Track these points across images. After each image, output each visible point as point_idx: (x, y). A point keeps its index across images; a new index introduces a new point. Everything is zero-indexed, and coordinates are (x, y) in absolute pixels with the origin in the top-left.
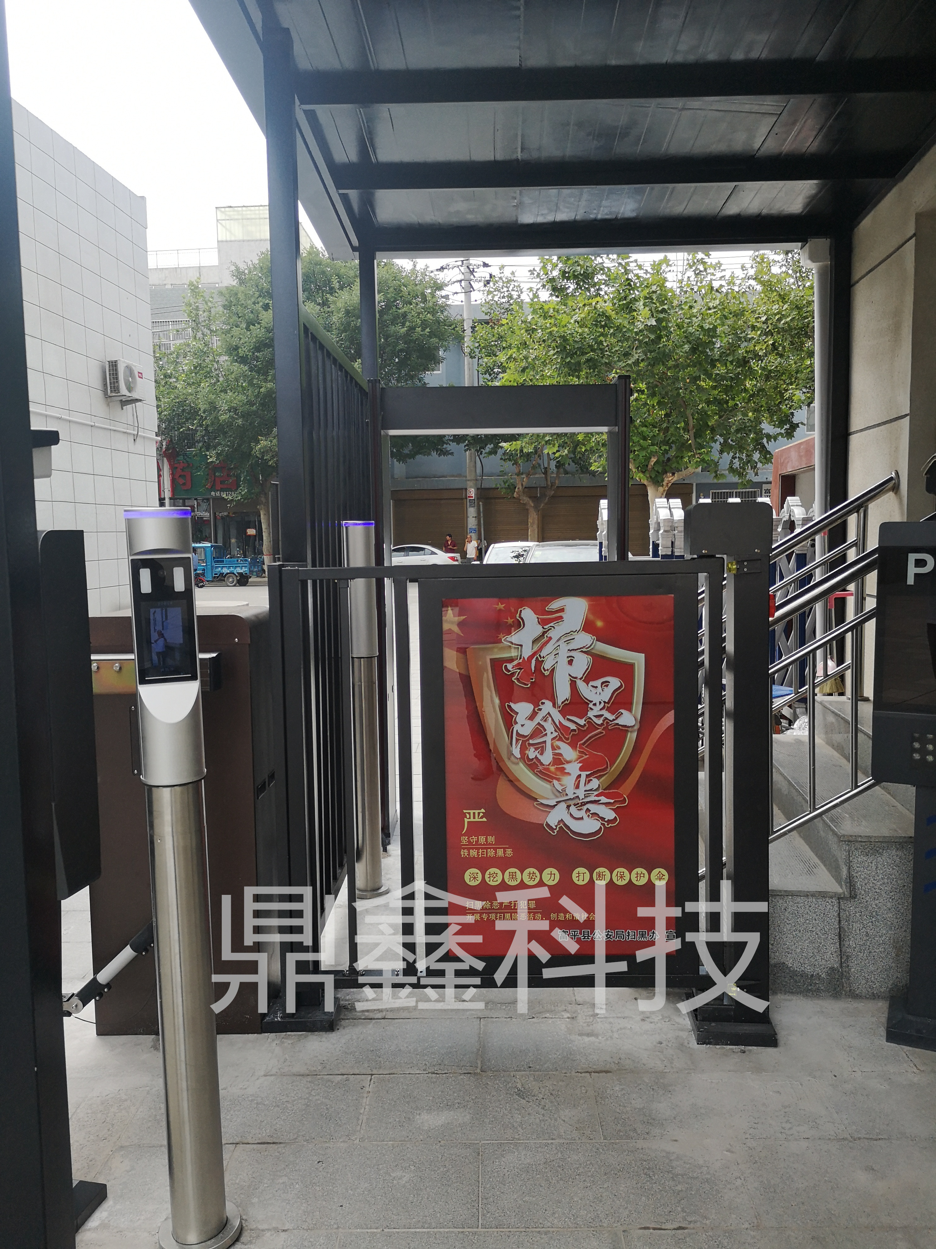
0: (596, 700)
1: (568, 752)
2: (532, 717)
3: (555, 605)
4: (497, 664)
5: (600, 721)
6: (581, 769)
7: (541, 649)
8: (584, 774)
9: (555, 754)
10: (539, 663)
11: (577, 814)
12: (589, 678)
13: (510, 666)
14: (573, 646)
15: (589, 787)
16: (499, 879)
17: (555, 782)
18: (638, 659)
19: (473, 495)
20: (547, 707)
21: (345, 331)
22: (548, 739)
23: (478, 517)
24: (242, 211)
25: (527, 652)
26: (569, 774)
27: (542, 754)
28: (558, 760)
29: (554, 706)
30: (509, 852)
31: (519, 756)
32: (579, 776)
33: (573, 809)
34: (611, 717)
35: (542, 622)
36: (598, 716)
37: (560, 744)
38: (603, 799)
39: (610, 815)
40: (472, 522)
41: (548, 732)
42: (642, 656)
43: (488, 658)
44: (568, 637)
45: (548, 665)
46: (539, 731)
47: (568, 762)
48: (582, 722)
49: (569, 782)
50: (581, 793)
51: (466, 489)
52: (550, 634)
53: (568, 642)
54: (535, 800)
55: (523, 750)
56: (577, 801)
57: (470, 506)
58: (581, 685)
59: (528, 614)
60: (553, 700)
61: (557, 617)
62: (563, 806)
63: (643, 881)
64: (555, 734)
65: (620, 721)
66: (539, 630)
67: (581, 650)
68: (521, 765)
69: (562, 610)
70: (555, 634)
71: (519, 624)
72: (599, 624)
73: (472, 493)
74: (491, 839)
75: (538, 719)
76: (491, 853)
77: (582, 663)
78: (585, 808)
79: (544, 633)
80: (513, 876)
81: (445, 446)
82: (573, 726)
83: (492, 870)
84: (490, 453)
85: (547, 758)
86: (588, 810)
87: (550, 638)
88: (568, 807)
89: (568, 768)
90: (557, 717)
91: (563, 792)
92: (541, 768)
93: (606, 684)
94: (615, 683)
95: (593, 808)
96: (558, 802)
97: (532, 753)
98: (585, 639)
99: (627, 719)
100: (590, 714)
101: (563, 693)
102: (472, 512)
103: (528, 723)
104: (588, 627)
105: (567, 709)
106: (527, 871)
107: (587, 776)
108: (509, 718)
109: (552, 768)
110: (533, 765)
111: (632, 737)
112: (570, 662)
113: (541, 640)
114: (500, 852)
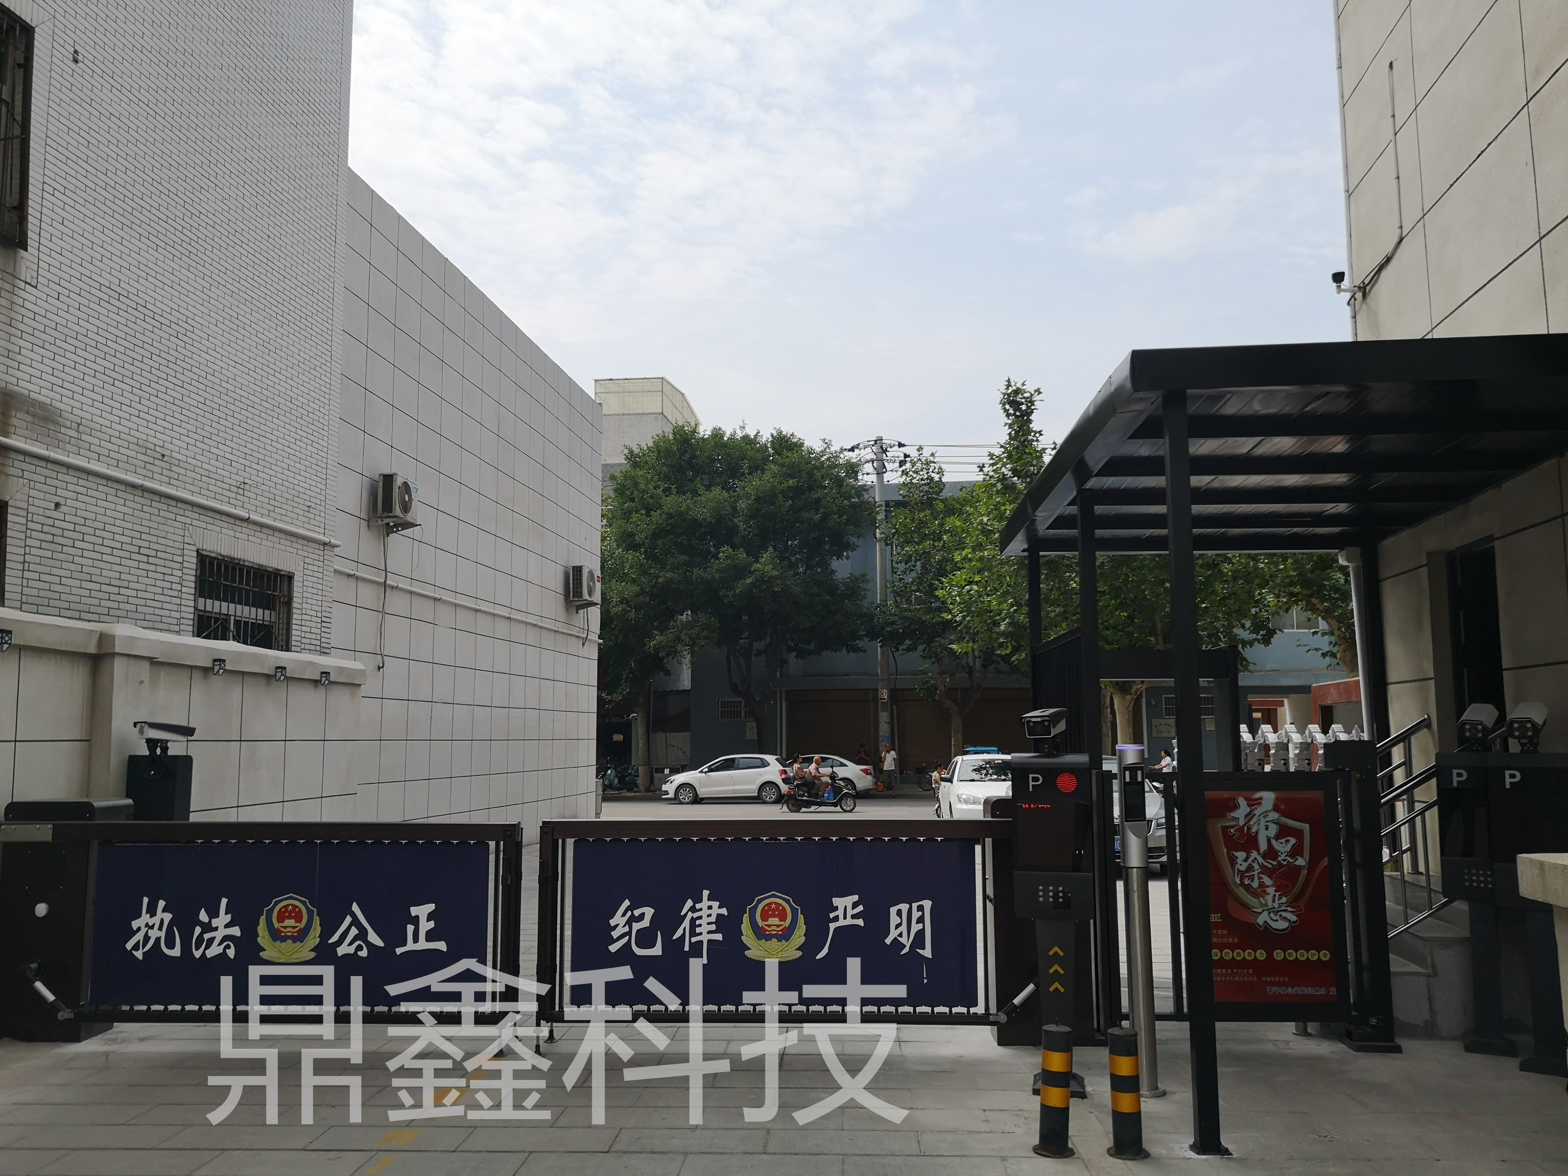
0: (1283, 850)
1: (1267, 881)
2: (1246, 860)
3: (1258, 795)
4: (1225, 829)
5: (1285, 863)
6: (1276, 891)
7: (1250, 820)
8: (1277, 894)
9: (1260, 882)
10: (1249, 829)
11: (1275, 918)
12: (1277, 838)
13: (1232, 831)
14: (1268, 819)
15: (1280, 902)
16: (1231, 955)
17: (1261, 899)
18: (1306, 827)
19: (886, 697)
20: (1254, 854)
21: (752, 517)
22: (1256, 873)
23: (891, 723)
24: (624, 383)
25: (1242, 822)
26: (1269, 894)
27: (1252, 882)
28: (1262, 885)
29: (1259, 854)
30: (1236, 940)
31: (1239, 883)
32: (1275, 895)
33: (1272, 915)
34: (1292, 861)
35: (1250, 805)
36: (1284, 860)
37: (1263, 876)
38: (1289, 909)
39: (1294, 918)
40: (884, 729)
41: (1256, 869)
42: (1308, 825)
43: (1220, 825)
44: (1265, 814)
45: (1254, 830)
46: (1250, 868)
47: (1268, 887)
48: (1275, 863)
49: (1269, 898)
50: (1276, 905)
51: (877, 690)
52: (1255, 812)
53: (1265, 817)
54: (1250, 909)
55: (1242, 879)
56: (1273, 910)
57: (883, 710)
58: (1273, 842)
59: (1242, 801)
60: (1258, 850)
61: (1259, 802)
62: (1266, 913)
63: (1315, 958)
64: (1260, 870)
65: (1297, 863)
66: (1248, 810)
67: (1273, 822)
68: (1241, 888)
69: (1261, 799)
70: (1258, 812)
71: (1236, 807)
72: (1282, 807)
73: (885, 694)
74: (1225, 932)
75: (1250, 861)
76: (1226, 940)
77: (1273, 830)
78: (1279, 914)
79: (1251, 811)
80: (1239, 954)
81: (858, 642)
82: (1270, 866)
83: (1226, 951)
84: (908, 650)
85: (1255, 884)
86: (1281, 915)
87: (1255, 815)
88: (1269, 913)
89: (1268, 890)
90: (1261, 860)
91: (1266, 905)
92: (1252, 890)
93: (1288, 841)
94: (1293, 841)
95: (1284, 914)
96: (1263, 911)
97: (1247, 882)
98: (1274, 815)
99: (1301, 862)
100: (1280, 859)
101: (1263, 846)
102: (884, 716)
103: (1244, 863)
104: (1276, 808)
105: (1265, 856)
106: (1246, 952)
107: (1279, 895)
108: (1233, 861)
109: (1259, 890)
110: (1248, 888)
111: (1304, 872)
112: (1267, 829)
113: (1249, 816)
114: (1231, 940)
